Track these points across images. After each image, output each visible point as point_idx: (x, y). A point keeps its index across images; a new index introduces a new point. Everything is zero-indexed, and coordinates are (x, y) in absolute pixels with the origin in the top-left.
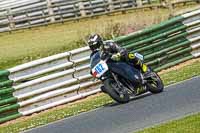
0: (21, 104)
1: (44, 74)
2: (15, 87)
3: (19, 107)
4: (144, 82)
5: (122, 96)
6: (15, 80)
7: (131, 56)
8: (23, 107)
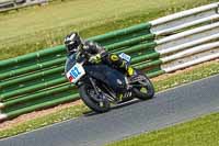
0: (164, 60)
1: (189, 28)
2: (158, 42)
3: (161, 63)
4: (129, 87)
5: (101, 105)
6: (157, 33)
7: (114, 57)
8: (166, 63)
